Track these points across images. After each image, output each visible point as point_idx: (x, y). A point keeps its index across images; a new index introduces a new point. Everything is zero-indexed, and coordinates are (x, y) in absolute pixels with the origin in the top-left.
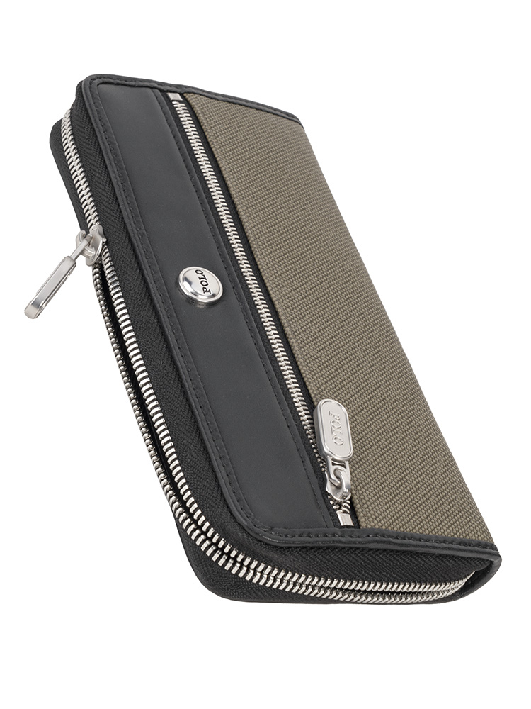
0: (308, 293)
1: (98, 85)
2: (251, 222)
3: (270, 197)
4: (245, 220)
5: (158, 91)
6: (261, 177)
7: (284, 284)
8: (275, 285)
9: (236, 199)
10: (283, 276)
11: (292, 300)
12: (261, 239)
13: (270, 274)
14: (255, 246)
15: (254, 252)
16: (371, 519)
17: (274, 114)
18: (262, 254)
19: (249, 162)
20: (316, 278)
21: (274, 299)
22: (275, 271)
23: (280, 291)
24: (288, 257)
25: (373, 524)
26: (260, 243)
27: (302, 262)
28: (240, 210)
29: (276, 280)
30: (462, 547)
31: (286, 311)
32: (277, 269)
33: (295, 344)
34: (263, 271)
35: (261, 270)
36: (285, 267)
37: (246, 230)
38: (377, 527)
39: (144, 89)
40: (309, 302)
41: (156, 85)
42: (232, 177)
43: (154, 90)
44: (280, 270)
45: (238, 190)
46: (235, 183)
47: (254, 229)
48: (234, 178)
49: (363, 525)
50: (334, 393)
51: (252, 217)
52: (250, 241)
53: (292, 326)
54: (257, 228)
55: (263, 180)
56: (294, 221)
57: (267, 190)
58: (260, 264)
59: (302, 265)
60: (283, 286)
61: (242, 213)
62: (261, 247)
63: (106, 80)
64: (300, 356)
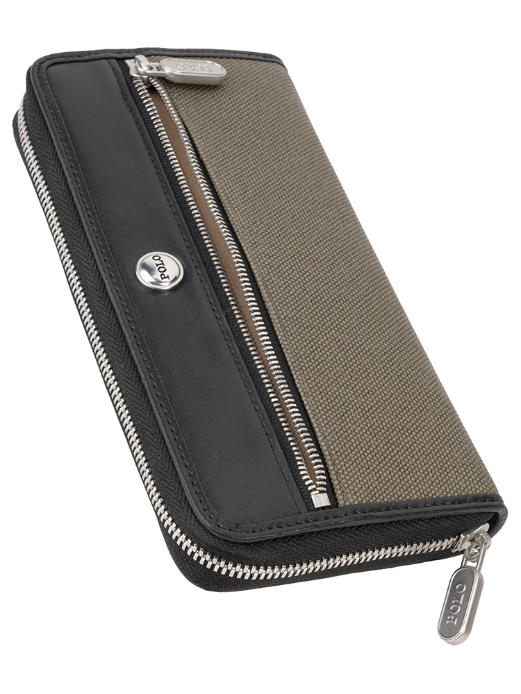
0: (288, 247)
1: (48, 68)
2: (222, 181)
3: (242, 154)
4: (215, 180)
5: (115, 61)
6: (231, 134)
7: (260, 242)
8: (250, 244)
9: (205, 160)
10: (259, 233)
11: (269, 258)
12: (233, 197)
13: (245, 233)
14: (227, 205)
15: (227, 212)
16: (349, 495)
17: (248, 59)
18: (236, 212)
19: (217, 120)
20: (296, 231)
21: (250, 260)
22: (250, 229)
23: (256, 249)
24: (264, 213)
25: (351, 500)
26: (232, 202)
27: (280, 216)
28: (210, 170)
29: (251, 238)
30: (457, 506)
31: (262, 271)
32: (253, 227)
33: (271, 308)
34: (237, 231)
35: (235, 230)
36: (260, 223)
37: (217, 190)
38: (356, 502)
39: (99, 61)
40: (289, 257)
41: (112, 55)
42: (200, 137)
43: (110, 60)
44: (255, 227)
45: (207, 150)
46: (204, 143)
47: (225, 188)
48: (202, 138)
49: (341, 503)
50: (314, 357)
51: (223, 176)
52: (222, 201)
53: (270, 287)
54: (228, 186)
55: (233, 137)
56: (269, 175)
57: (238, 147)
58: (234, 224)
59: (279, 219)
60: (260, 244)
61: (212, 173)
62: (234, 206)
63: (56, 60)
64: (277, 321)
